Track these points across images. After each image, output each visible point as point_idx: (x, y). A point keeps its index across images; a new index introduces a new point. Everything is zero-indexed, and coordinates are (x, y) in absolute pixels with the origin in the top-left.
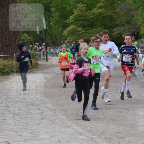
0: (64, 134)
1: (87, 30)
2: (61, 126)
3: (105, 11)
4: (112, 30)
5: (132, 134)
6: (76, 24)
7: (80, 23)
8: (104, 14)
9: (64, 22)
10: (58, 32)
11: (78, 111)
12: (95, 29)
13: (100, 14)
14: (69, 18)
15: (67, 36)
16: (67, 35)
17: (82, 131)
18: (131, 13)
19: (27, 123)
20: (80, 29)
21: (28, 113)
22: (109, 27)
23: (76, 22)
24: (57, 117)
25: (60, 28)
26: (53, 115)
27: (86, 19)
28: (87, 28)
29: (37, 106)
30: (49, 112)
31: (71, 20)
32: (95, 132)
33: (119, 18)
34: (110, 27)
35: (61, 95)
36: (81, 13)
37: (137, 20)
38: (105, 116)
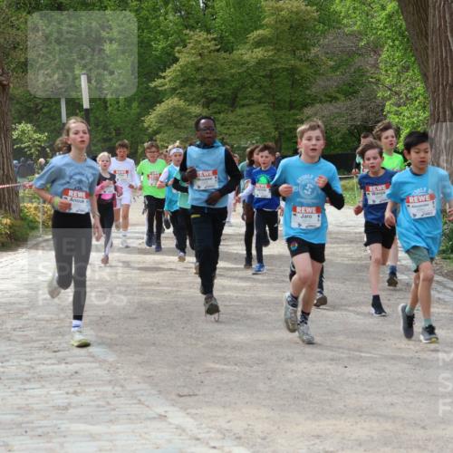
0: (143, 442)
1: (219, 113)
2: (136, 415)
3: (273, 56)
4: (297, 114)
5: (357, 440)
6: (184, 94)
7: (198, 88)
8: (271, 64)
9: (148, 88)
10: (126, 117)
11: (188, 368)
12: (245, 111)
13: (260, 63)
14: (164, 74)
15: (156, 132)
16: (155, 128)
17: (199, 433)
18: (356, 61)
19: (27, 405)
20: (196, 110)
21: (29, 373)
22: (287, 105)
23: (185, 86)
24: (122, 386)
25: (135, 105)
26: (110, 382)
27: (215, 80)
28: (219, 106)
29: (59, 351)
30: (98, 371)
31: (170, 81)
32: (242, 434)
33: (318, 77)
34: (291, 102)
35: (135, 318)
36: (199, 58)
37: (376, 84)
38: (274, 383)
